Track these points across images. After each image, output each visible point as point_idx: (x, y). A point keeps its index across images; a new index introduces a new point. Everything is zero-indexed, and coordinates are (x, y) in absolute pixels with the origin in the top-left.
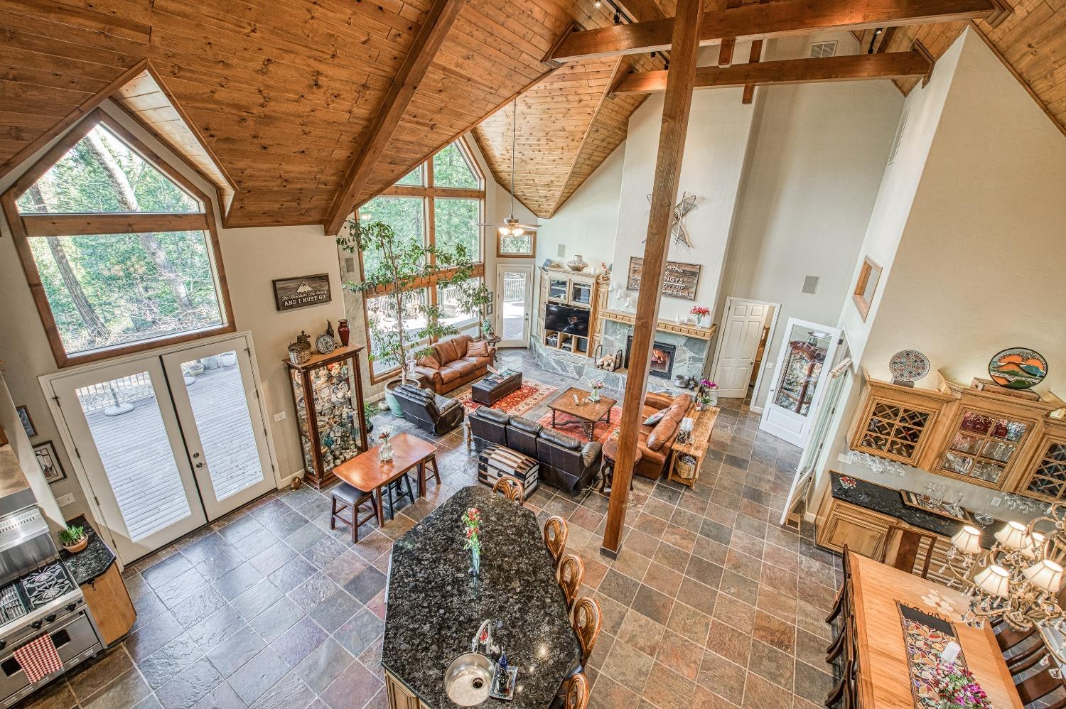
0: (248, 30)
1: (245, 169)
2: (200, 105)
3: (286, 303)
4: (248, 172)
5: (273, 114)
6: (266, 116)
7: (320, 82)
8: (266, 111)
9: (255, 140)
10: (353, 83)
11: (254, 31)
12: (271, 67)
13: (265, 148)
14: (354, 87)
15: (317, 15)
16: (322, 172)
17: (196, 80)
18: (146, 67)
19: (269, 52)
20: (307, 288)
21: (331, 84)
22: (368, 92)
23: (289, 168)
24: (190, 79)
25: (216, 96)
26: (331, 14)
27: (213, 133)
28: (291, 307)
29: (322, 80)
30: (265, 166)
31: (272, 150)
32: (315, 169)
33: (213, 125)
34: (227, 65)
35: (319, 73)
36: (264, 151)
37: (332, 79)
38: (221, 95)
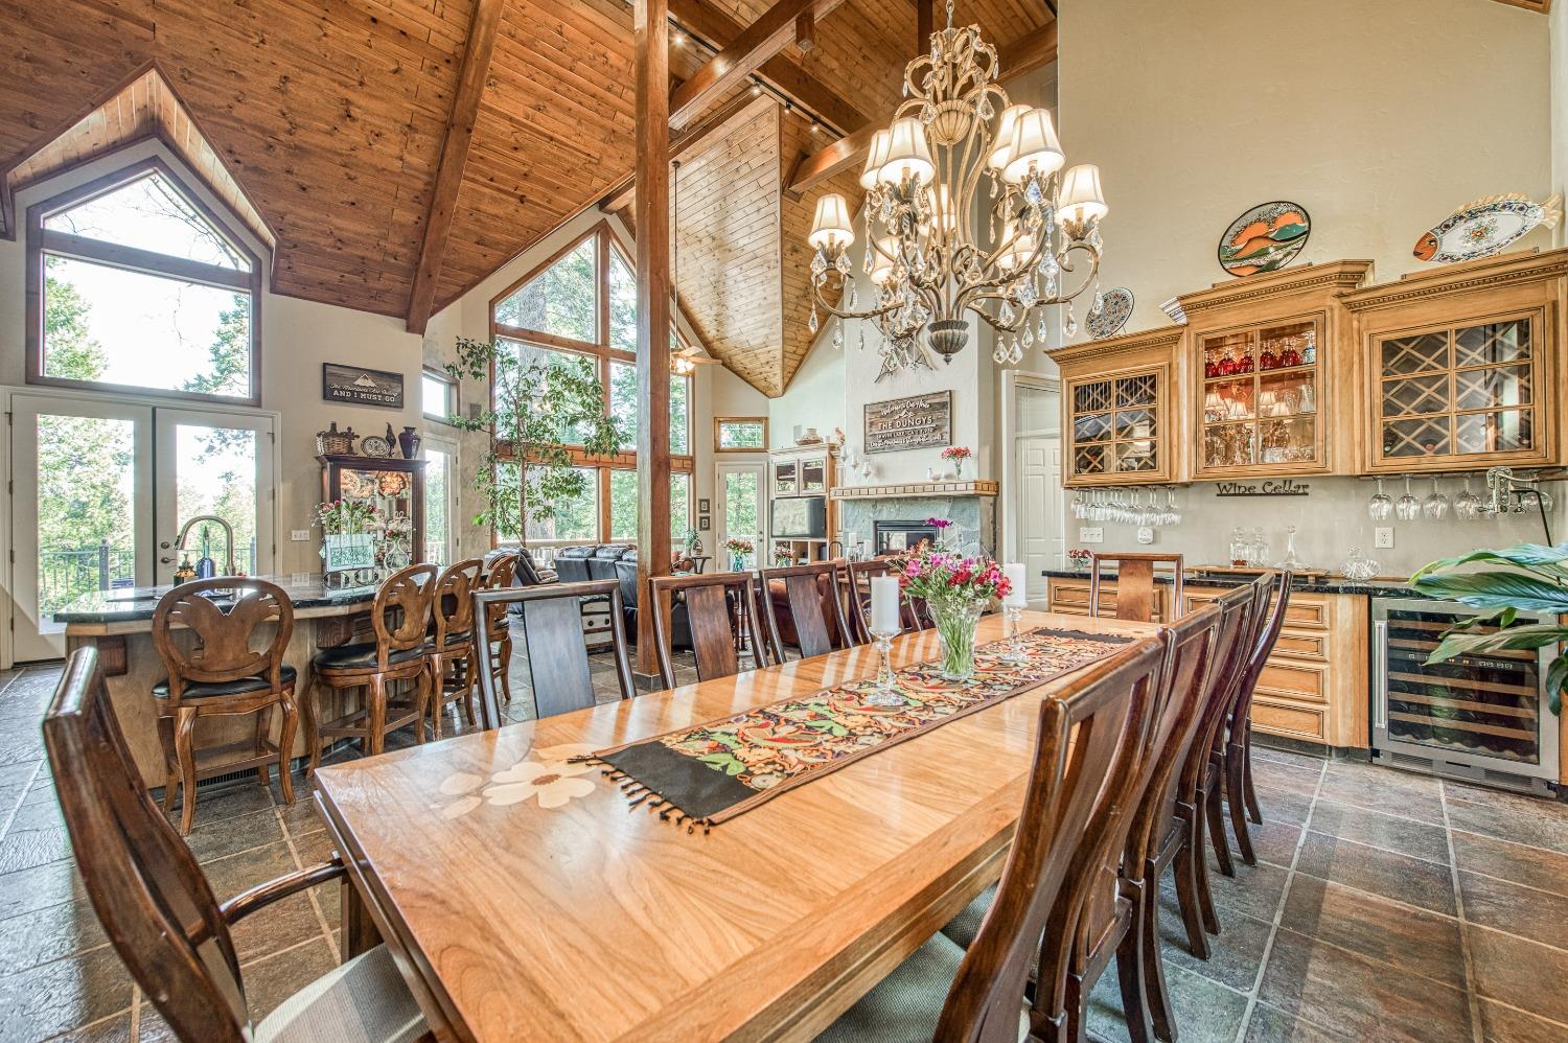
0: (256, 40)
1: (285, 214)
2: (217, 119)
3: (336, 393)
4: (289, 218)
5: (304, 145)
6: (296, 147)
7: (353, 114)
8: (296, 139)
9: (290, 177)
10: (396, 121)
11: (263, 42)
12: (290, 85)
13: (304, 189)
14: (398, 126)
15: (330, 32)
16: (385, 237)
17: (209, 89)
18: (152, 65)
19: (285, 67)
20: (369, 383)
21: (369, 119)
22: (417, 136)
23: (339, 222)
24: (202, 87)
25: (235, 113)
26: (346, 34)
27: (239, 158)
28: (343, 400)
29: (355, 112)
30: (310, 214)
31: (313, 193)
32: (375, 232)
33: (237, 148)
34: (240, 77)
35: (348, 102)
36: (302, 193)
37: (367, 111)
38: (240, 111)
